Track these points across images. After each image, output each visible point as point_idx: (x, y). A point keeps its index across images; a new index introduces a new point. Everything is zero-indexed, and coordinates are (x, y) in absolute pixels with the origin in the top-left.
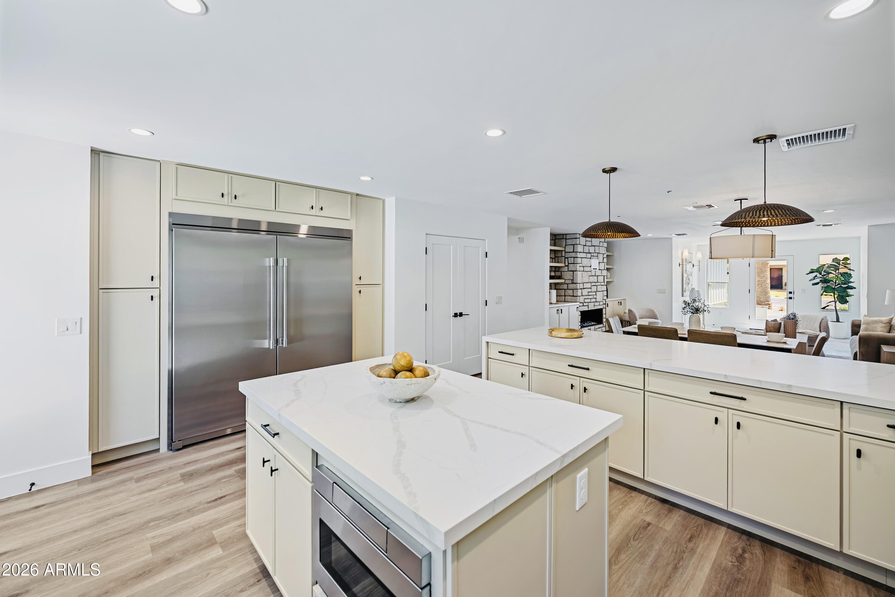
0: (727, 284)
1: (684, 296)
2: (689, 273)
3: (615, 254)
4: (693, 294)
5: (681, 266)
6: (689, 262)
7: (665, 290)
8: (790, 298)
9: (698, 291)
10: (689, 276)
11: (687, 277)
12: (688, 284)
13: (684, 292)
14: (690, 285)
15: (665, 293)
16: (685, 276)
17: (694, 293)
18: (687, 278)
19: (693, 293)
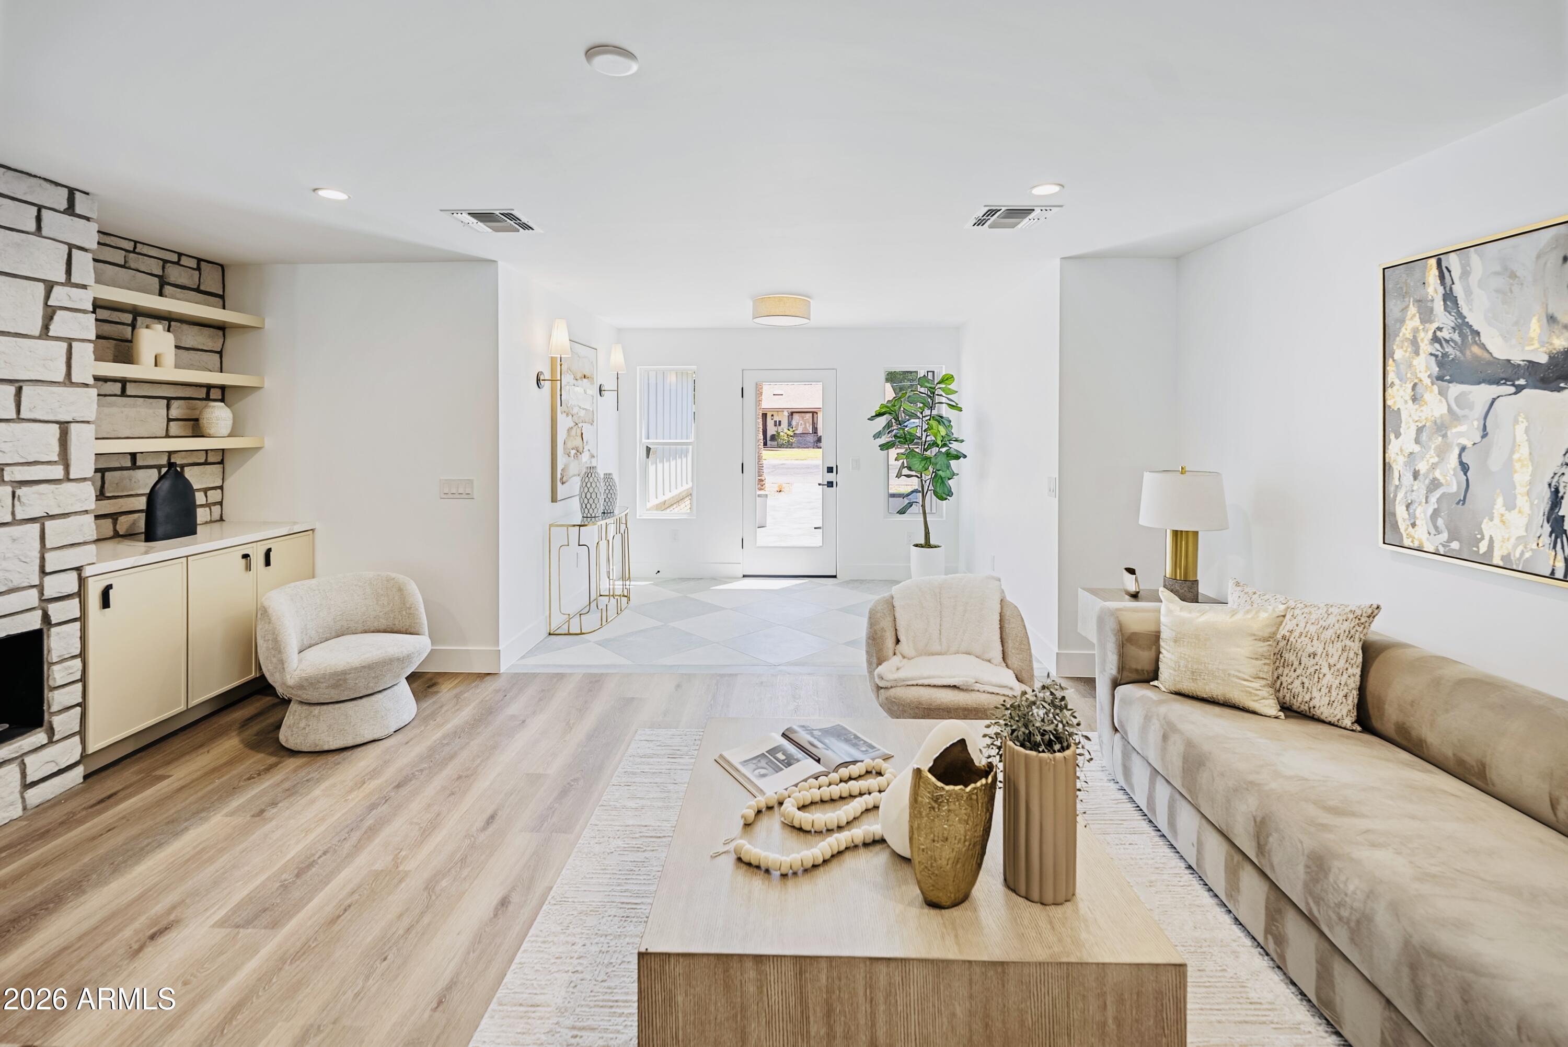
0: (691, 447)
1: (559, 498)
2: (582, 413)
3: (267, 321)
4: (591, 490)
5: (547, 385)
6: (579, 375)
7: (471, 482)
8: (830, 484)
9: (608, 477)
10: (580, 425)
11: (571, 428)
12: (579, 452)
13: (559, 484)
14: (585, 457)
15: (469, 497)
16: (564, 423)
17: (594, 485)
18: (573, 432)
19: (589, 485)
